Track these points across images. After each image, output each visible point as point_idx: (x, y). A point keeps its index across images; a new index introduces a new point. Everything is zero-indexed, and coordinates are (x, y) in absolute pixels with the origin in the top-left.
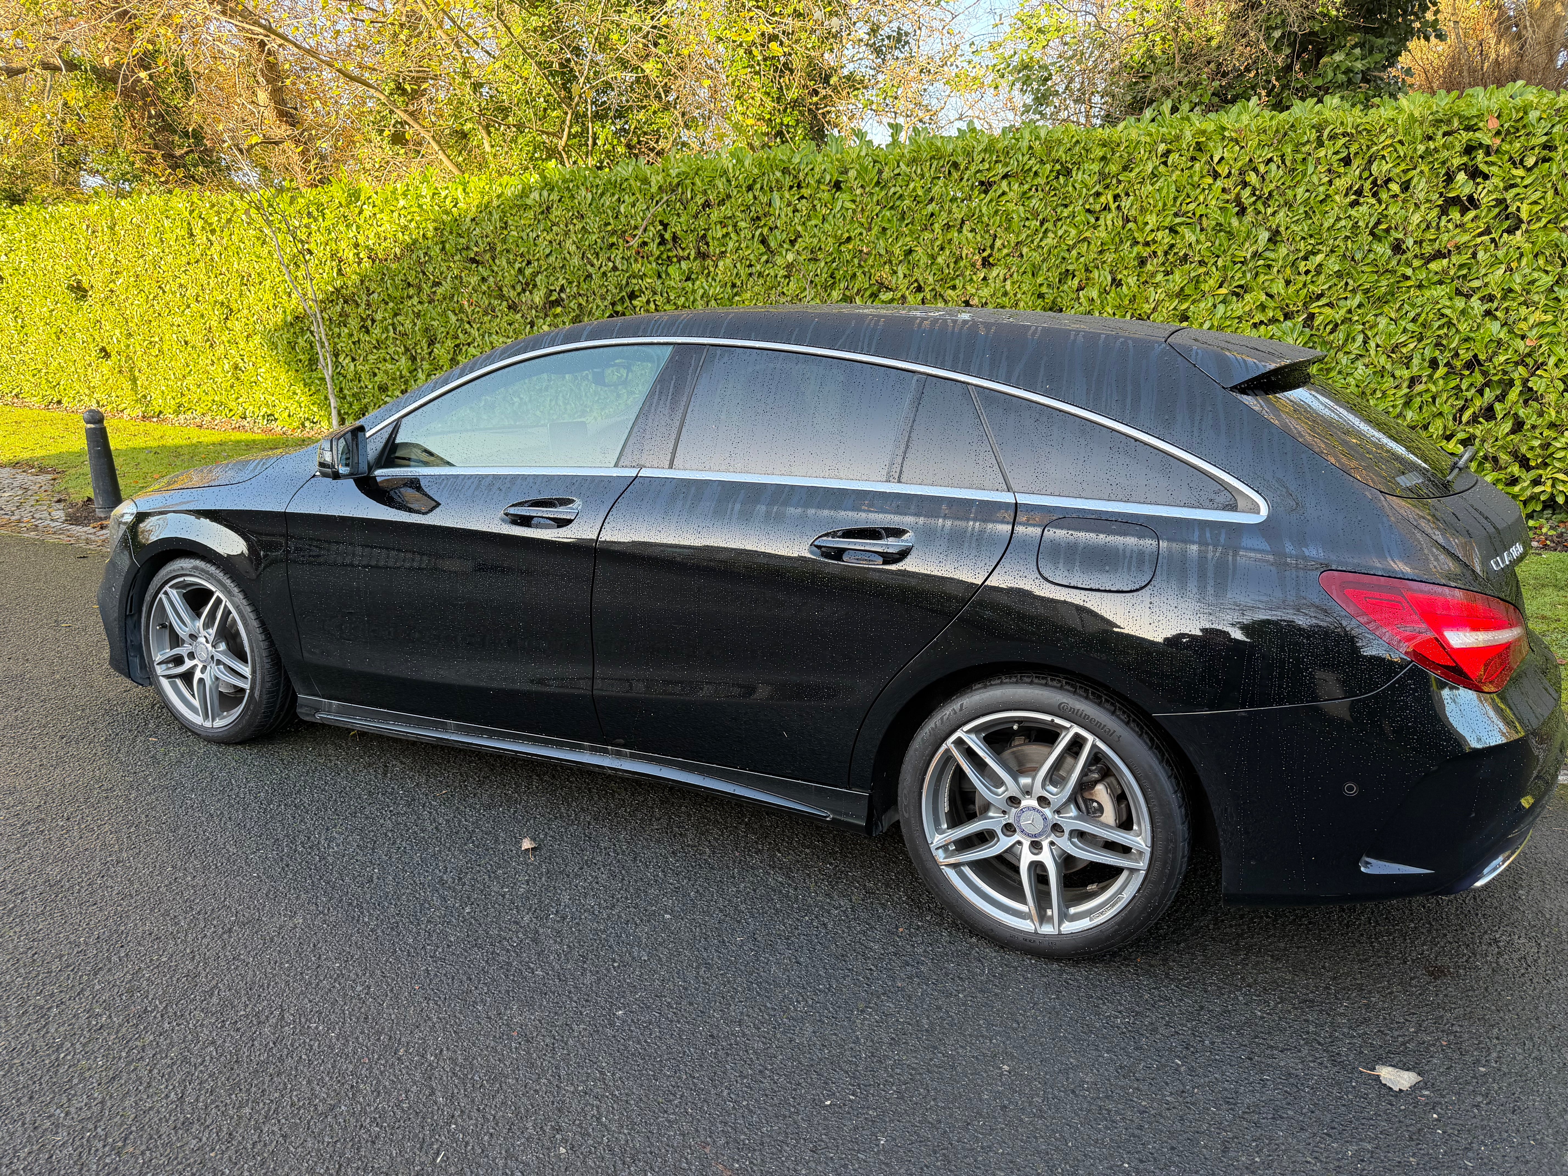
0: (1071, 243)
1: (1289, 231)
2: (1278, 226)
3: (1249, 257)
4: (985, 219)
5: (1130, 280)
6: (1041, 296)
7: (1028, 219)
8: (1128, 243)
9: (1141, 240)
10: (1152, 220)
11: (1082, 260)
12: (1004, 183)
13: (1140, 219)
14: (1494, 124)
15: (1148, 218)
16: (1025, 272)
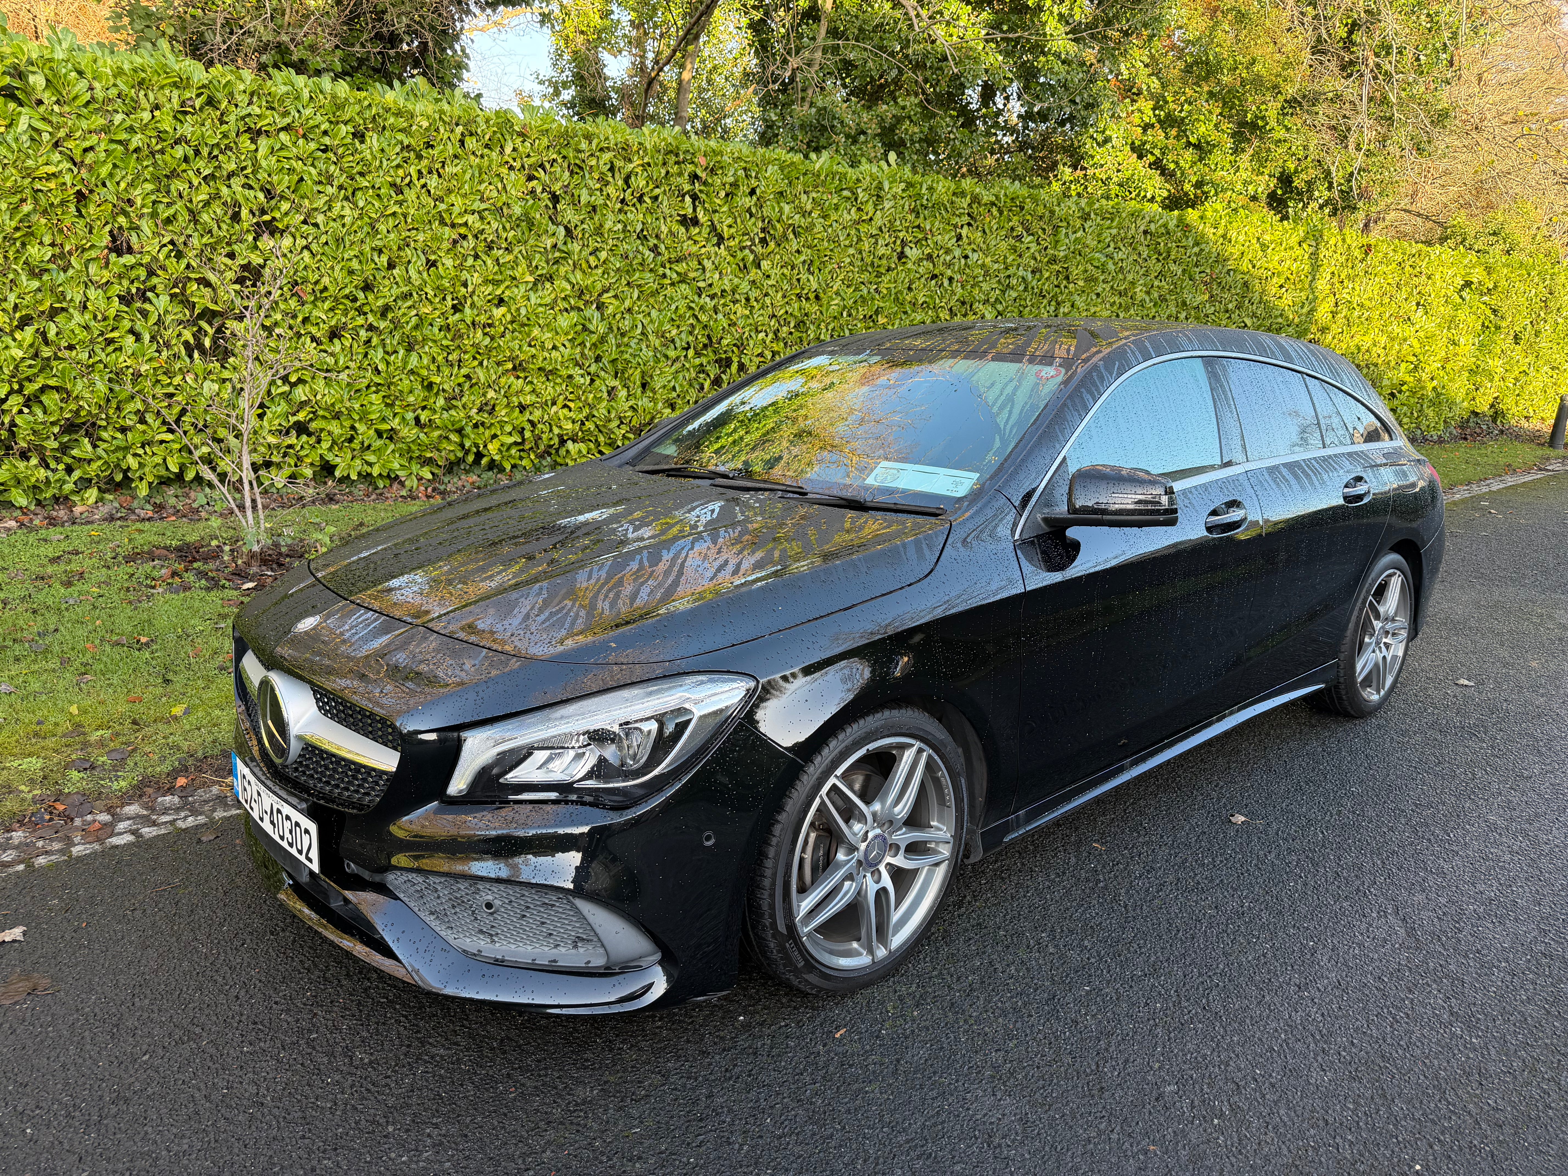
0: (373, 215)
1: (579, 229)
2: (569, 222)
3: (549, 247)
4: (262, 175)
5: (444, 260)
6: (351, 272)
7: (320, 183)
8: (437, 222)
9: (448, 221)
10: (459, 202)
11: (392, 236)
12: (283, 136)
13: (446, 199)
14: (703, 161)
15: (452, 198)
16: (327, 243)
